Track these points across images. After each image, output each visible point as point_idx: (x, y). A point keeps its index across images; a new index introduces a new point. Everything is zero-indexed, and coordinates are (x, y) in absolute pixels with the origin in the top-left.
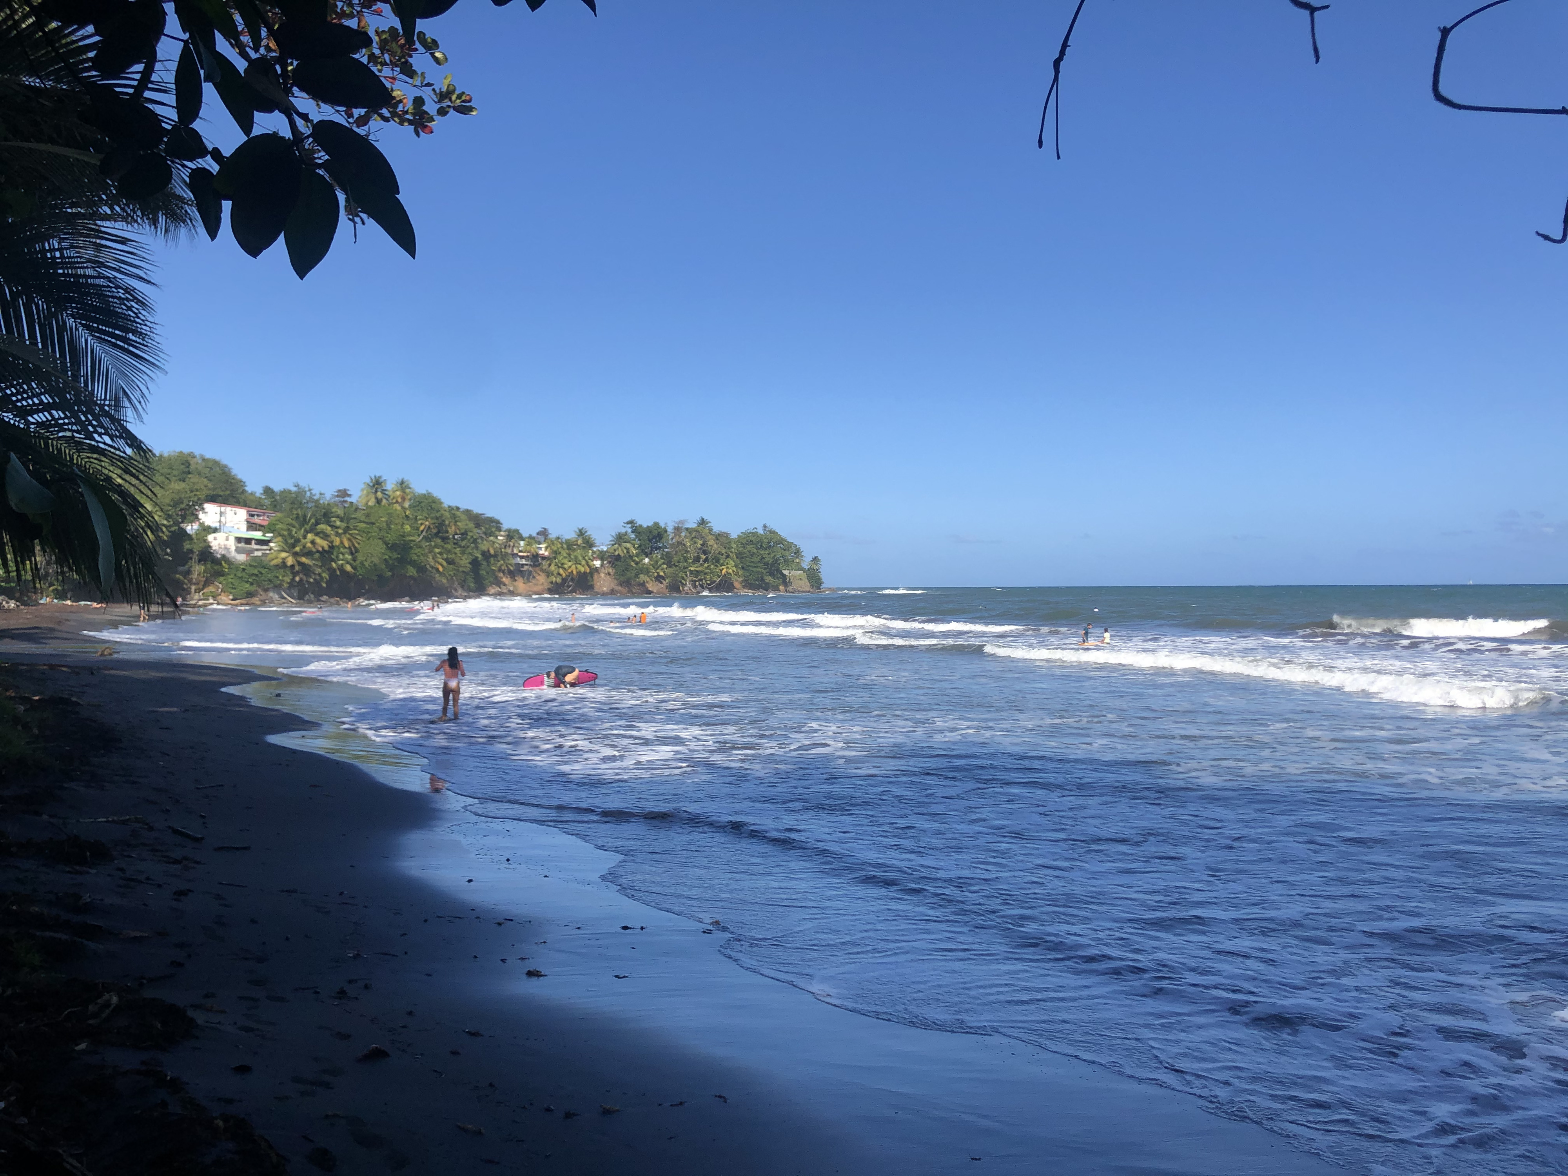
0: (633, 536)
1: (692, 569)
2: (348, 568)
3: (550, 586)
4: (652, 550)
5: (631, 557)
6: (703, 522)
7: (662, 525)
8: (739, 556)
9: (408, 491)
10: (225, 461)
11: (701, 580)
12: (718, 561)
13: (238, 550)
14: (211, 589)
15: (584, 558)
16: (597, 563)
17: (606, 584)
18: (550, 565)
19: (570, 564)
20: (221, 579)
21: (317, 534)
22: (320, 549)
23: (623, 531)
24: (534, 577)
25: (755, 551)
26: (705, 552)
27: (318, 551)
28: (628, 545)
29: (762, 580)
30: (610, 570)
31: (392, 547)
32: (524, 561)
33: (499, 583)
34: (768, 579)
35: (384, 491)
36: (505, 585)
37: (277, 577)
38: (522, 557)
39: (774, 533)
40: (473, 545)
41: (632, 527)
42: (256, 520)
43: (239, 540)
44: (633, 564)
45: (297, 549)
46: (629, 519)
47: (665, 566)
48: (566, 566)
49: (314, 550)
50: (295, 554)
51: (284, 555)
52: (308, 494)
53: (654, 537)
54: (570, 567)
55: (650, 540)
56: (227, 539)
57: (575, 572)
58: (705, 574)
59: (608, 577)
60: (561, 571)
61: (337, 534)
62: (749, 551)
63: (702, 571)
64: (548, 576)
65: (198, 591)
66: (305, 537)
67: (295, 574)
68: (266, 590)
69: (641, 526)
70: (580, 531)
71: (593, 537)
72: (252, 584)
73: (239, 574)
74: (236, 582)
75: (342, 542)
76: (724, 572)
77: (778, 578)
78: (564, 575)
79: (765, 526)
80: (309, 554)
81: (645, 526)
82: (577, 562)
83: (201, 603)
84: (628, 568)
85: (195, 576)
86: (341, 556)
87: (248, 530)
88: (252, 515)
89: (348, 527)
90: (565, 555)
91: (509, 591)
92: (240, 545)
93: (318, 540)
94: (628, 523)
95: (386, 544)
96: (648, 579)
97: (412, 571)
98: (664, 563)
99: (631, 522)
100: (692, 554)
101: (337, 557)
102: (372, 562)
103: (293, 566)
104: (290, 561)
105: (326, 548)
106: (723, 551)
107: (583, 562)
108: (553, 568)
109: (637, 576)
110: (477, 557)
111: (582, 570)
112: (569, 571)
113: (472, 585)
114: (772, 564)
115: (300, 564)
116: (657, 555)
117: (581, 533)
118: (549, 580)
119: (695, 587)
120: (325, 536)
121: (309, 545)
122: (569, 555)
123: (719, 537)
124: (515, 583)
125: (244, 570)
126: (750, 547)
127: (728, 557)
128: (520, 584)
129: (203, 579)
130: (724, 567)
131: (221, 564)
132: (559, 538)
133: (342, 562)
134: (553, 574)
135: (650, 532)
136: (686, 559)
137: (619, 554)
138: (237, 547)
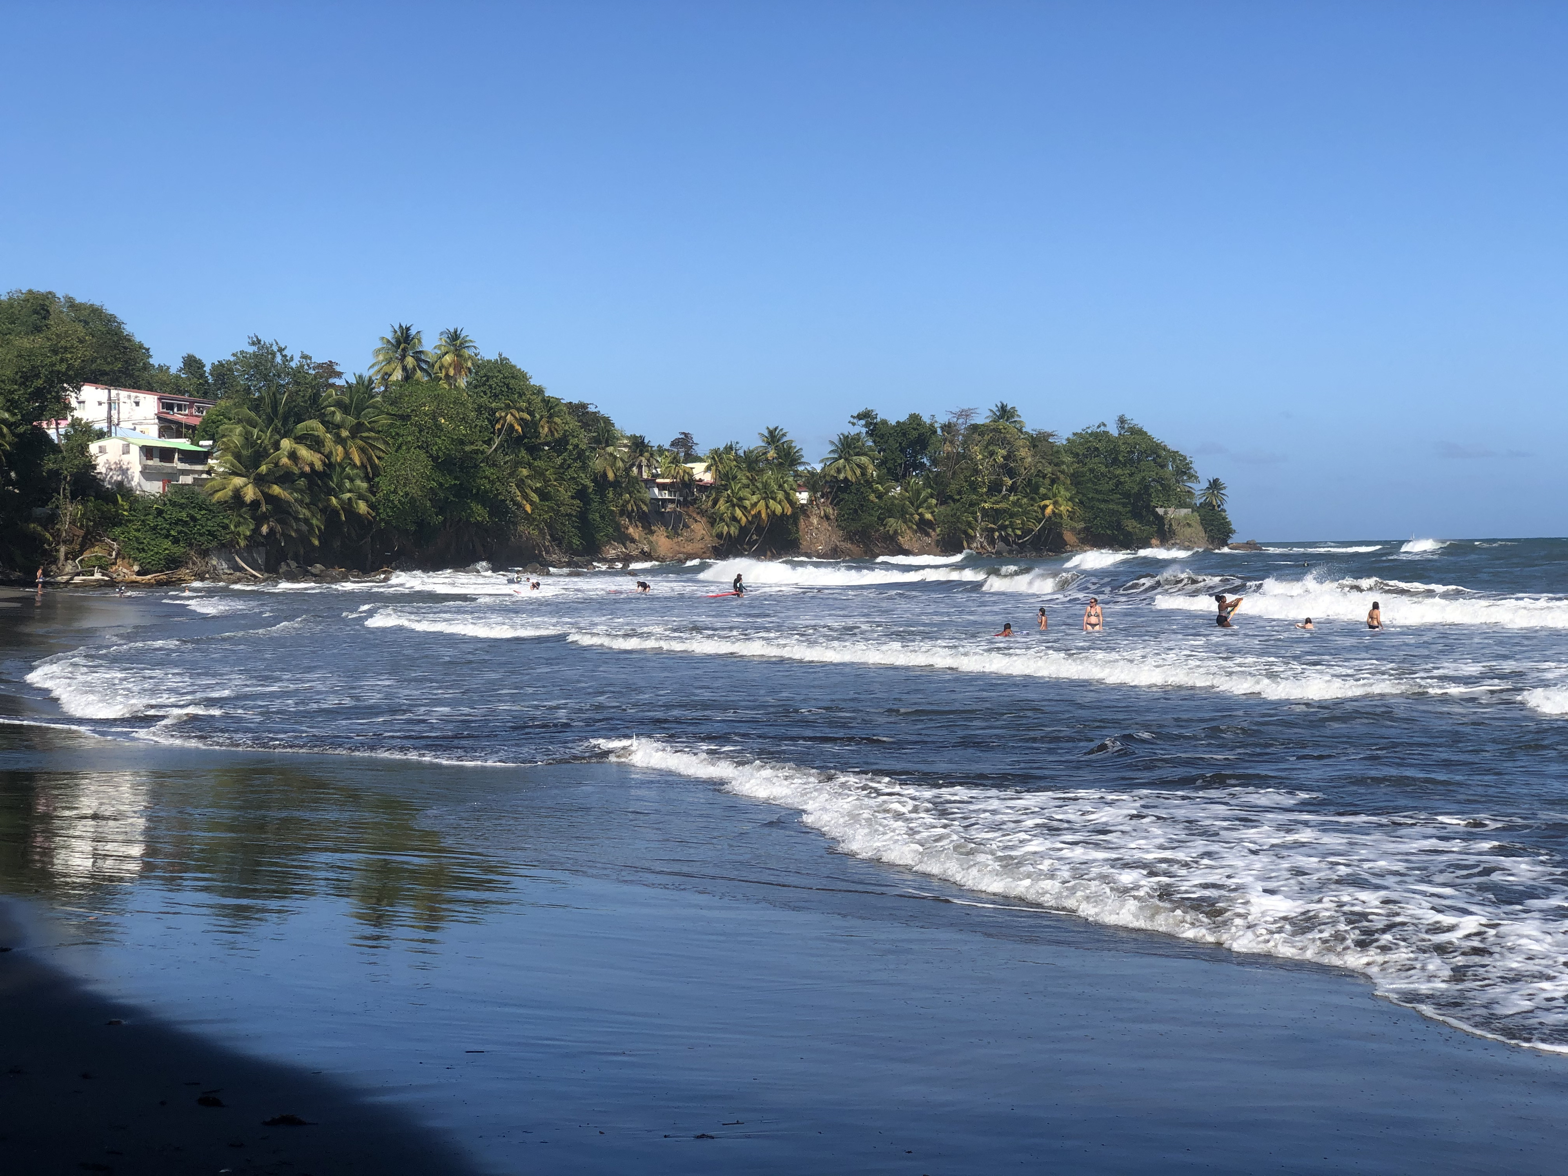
0: (870, 443)
1: (987, 506)
2: (362, 507)
3: (716, 542)
4: (906, 469)
5: (869, 483)
6: (1005, 413)
7: (926, 419)
8: (1076, 480)
9: (467, 352)
10: (110, 308)
11: (1003, 528)
12: (1035, 489)
13: (146, 473)
14: (98, 551)
15: (781, 487)
16: (803, 497)
17: (822, 536)
18: (715, 502)
19: (755, 498)
20: (117, 530)
21: (299, 440)
22: (307, 469)
23: (853, 431)
24: (686, 526)
25: (1103, 469)
26: (1011, 473)
27: (303, 474)
28: (864, 460)
29: (1119, 527)
30: (830, 510)
31: (443, 464)
32: (666, 495)
33: (624, 539)
34: (1131, 525)
35: (418, 356)
36: (633, 541)
37: (226, 527)
38: (662, 487)
39: (1140, 433)
40: (578, 464)
41: (866, 426)
42: (178, 416)
43: (148, 452)
44: (872, 497)
45: (263, 468)
46: (861, 409)
47: (934, 501)
48: (747, 503)
49: (296, 471)
50: (260, 481)
51: (238, 481)
52: (279, 359)
53: (912, 444)
54: (756, 504)
55: (903, 450)
56: (126, 451)
57: (764, 515)
58: (1012, 515)
59: (826, 524)
60: (738, 513)
61: (340, 440)
62: (1092, 470)
63: (1005, 511)
64: (712, 522)
65: (72, 556)
66: (277, 446)
67: (260, 520)
68: (205, 554)
69: (884, 422)
70: (771, 433)
71: (797, 445)
72: (176, 541)
73: (151, 521)
74: (146, 538)
75: (347, 454)
76: (1049, 511)
77: (1149, 523)
78: (744, 520)
79: (1122, 421)
80: (285, 478)
81: (893, 422)
82: (768, 495)
83: (78, 579)
84: (863, 505)
85: (65, 526)
86: (348, 484)
87: (161, 435)
88: (170, 407)
89: (360, 425)
90: (745, 481)
91: (643, 552)
92: (150, 463)
93: (304, 452)
94: (860, 417)
95: (435, 459)
96: (904, 527)
97: (480, 513)
98: (932, 496)
99: (866, 416)
100: (986, 478)
101: (340, 486)
102: (407, 494)
103: (255, 504)
104: (250, 493)
105: (318, 466)
106: (1049, 469)
107: (780, 495)
108: (722, 506)
109: (881, 520)
110: (585, 487)
111: (778, 510)
112: (754, 512)
113: (576, 541)
114: (1138, 496)
115: (271, 499)
116: (916, 480)
117: (773, 437)
118: (714, 532)
119: (992, 542)
120: (315, 444)
121: (285, 460)
122: (753, 480)
123: (1038, 442)
124: (653, 538)
125: (160, 512)
126: (1093, 463)
127: (1053, 482)
128: (662, 541)
129: (81, 533)
130: (1047, 502)
131: (115, 502)
132: (731, 448)
133: (348, 495)
134: (722, 519)
135: (904, 434)
136: (974, 486)
137: (846, 478)
138: (145, 467)
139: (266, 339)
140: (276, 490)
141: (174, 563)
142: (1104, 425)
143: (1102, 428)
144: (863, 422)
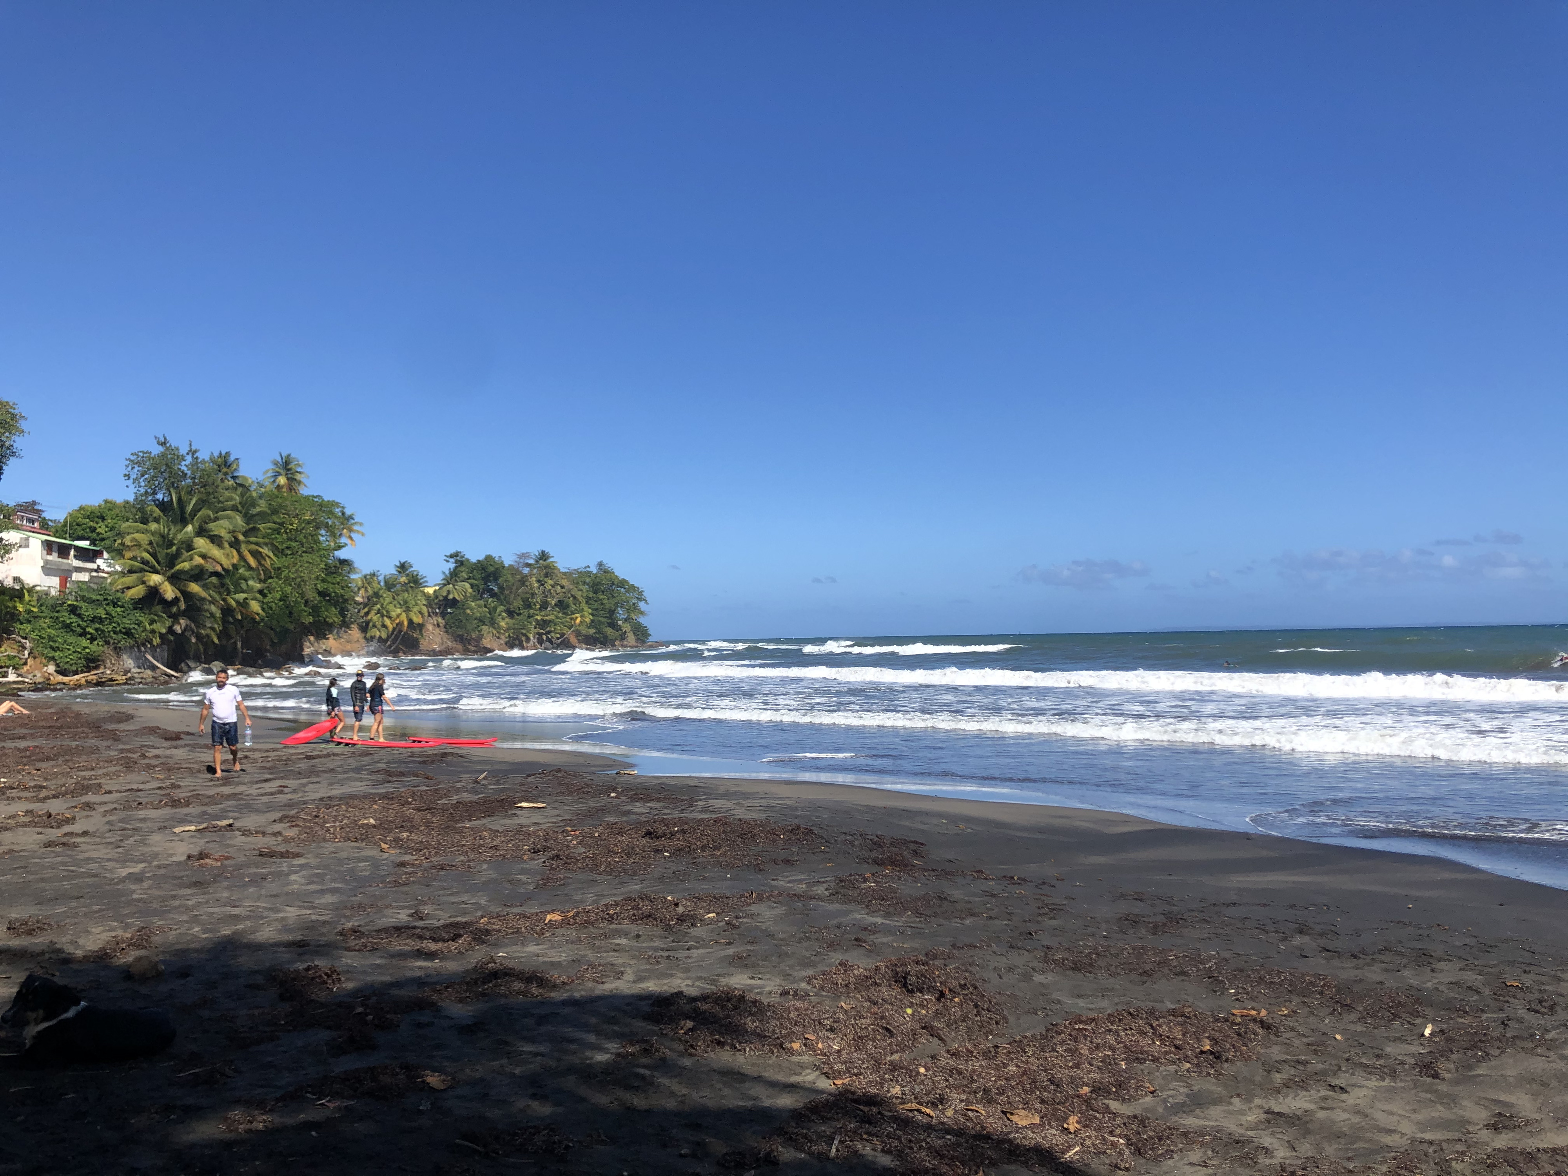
1: (539, 618)
2: (255, 606)
4: (482, 593)
5: (467, 601)
6: (544, 556)
7: (498, 559)
13: (48, 569)
14: (8, 649)
15: (414, 603)
17: (438, 640)
19: (397, 611)
20: (27, 627)
22: (219, 568)
23: (451, 566)
26: (552, 596)
27: (214, 573)
28: (465, 585)
30: (440, 620)
35: (236, 479)
41: (459, 562)
43: (49, 548)
44: (469, 612)
45: (184, 566)
46: (453, 551)
47: (505, 614)
48: (391, 614)
49: (209, 570)
50: (175, 579)
51: (155, 579)
53: (488, 575)
54: (398, 616)
55: (482, 579)
56: (24, 545)
57: (405, 623)
58: (555, 624)
59: (438, 630)
60: (387, 622)
61: (234, 543)
63: (550, 621)
66: (190, 544)
67: (175, 616)
68: (118, 650)
69: (468, 560)
70: (401, 565)
71: (422, 572)
72: (93, 639)
73: (65, 618)
74: (60, 636)
75: (242, 557)
76: (578, 621)
78: (391, 627)
79: (600, 564)
80: (198, 575)
81: (475, 561)
82: (406, 609)
84: (466, 616)
86: (243, 585)
89: (253, 530)
90: (389, 599)
92: (50, 558)
93: (216, 552)
94: (451, 556)
98: (504, 611)
99: (457, 556)
100: (538, 599)
101: (236, 586)
103: (172, 602)
104: (168, 591)
105: (227, 565)
107: (414, 609)
108: (371, 616)
109: (478, 627)
111: (414, 619)
112: (397, 621)
115: (187, 595)
116: (491, 600)
117: (403, 568)
118: (367, 636)
119: (541, 642)
121: (198, 559)
122: (394, 598)
130: (577, 615)
132: (374, 575)
133: (244, 595)
134: (374, 626)
135: (483, 569)
136: (528, 606)
137: (454, 598)
138: (47, 562)
139: (173, 442)
140: (194, 588)
142: (589, 567)
143: (588, 569)
144: (452, 560)
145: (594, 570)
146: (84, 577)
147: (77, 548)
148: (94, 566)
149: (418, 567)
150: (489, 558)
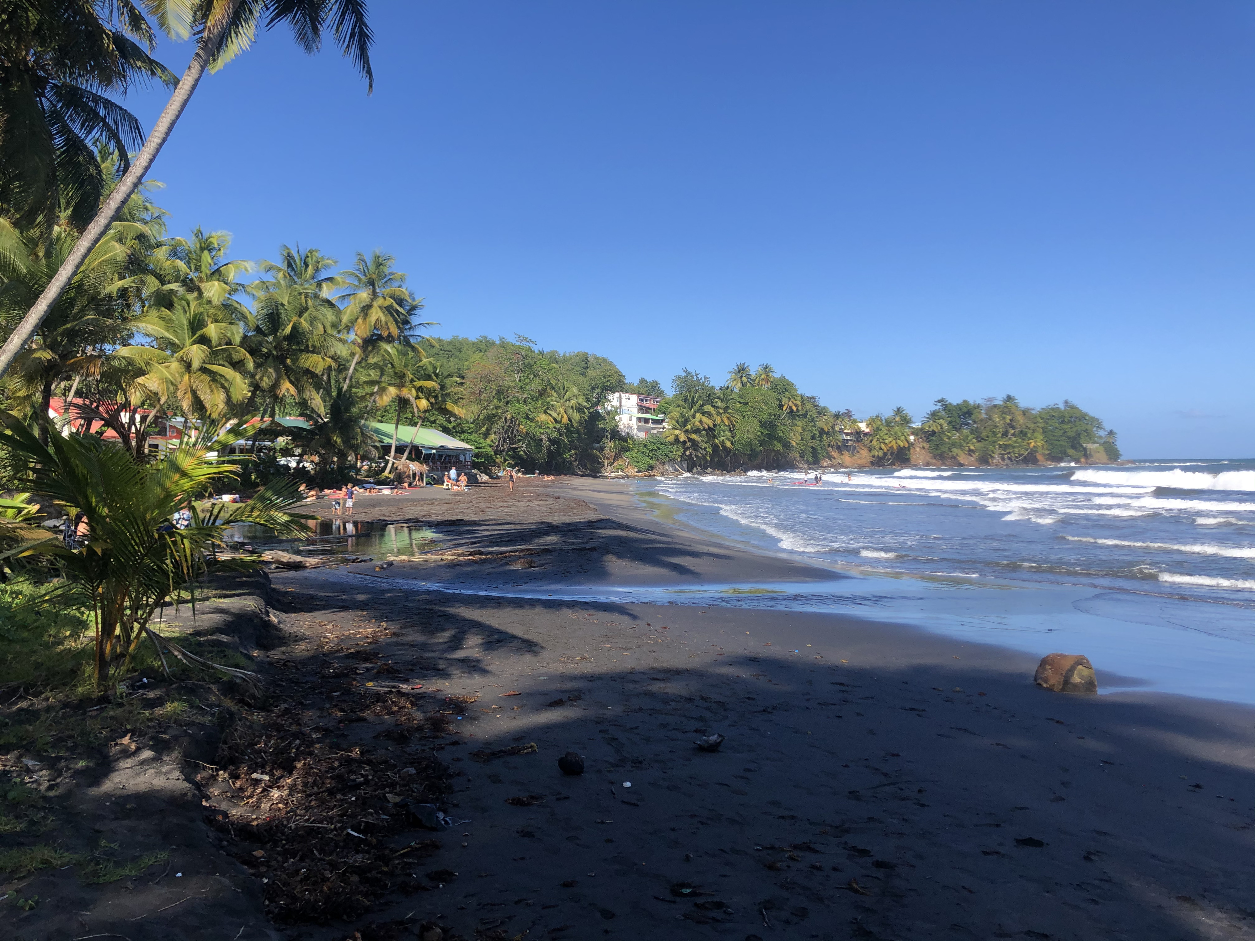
0: (944, 414)
1: (1001, 443)
2: (728, 444)
3: (872, 459)
4: (961, 426)
5: (944, 432)
6: (1009, 398)
7: (971, 403)
8: (1045, 430)
9: (771, 374)
11: (1009, 453)
12: (1025, 435)
13: (639, 429)
14: (619, 462)
15: (902, 434)
16: (912, 438)
17: (922, 457)
18: (871, 441)
19: (890, 439)
20: (628, 453)
21: (703, 414)
22: (706, 427)
23: (936, 408)
24: (858, 452)
25: (1057, 425)
26: (1013, 427)
27: (704, 429)
28: (942, 421)
29: (1065, 453)
30: (925, 445)
31: (763, 425)
32: (849, 438)
33: (830, 457)
34: (1071, 452)
35: (748, 376)
36: (834, 458)
37: (672, 452)
38: (847, 434)
39: (1076, 408)
40: (812, 424)
41: (942, 406)
42: (645, 404)
43: (639, 420)
44: (945, 439)
45: (688, 427)
46: (939, 398)
47: (975, 441)
48: (887, 441)
49: (702, 428)
50: (686, 432)
51: (676, 432)
52: (695, 378)
53: (964, 414)
54: (890, 442)
55: (959, 417)
56: (631, 420)
57: (895, 447)
58: (1014, 447)
59: (923, 451)
60: (883, 446)
61: (719, 414)
62: (1052, 426)
63: (1010, 445)
64: (870, 450)
65: (610, 464)
66: (694, 417)
67: (685, 450)
68: (663, 464)
69: (950, 404)
70: (898, 409)
71: (910, 414)
72: (652, 458)
73: (641, 449)
74: (640, 457)
75: (723, 421)
76: (1032, 445)
77: (1080, 451)
78: (885, 450)
79: (1066, 402)
80: (697, 431)
81: (955, 404)
82: (897, 438)
83: (613, 475)
84: (941, 443)
85: (607, 451)
86: (722, 433)
87: (638, 413)
88: (642, 400)
89: (727, 407)
90: (886, 432)
91: (839, 464)
92: (640, 424)
93: (705, 419)
94: (939, 401)
95: (760, 422)
96: (960, 453)
98: (974, 438)
99: (942, 401)
100: (1001, 429)
101: (719, 434)
102: (749, 438)
103: (684, 442)
104: (682, 438)
105: (711, 426)
106: (1032, 426)
107: (903, 438)
108: (875, 443)
109: (950, 449)
110: (815, 434)
111: (902, 445)
112: (890, 446)
113: (810, 459)
114: (1075, 438)
115: (690, 440)
116: (966, 431)
117: (899, 411)
118: (871, 454)
119: (1003, 459)
120: (709, 415)
121: (697, 423)
122: (889, 431)
123: (1025, 412)
124: (842, 457)
125: (645, 446)
126: (1052, 422)
127: (1034, 431)
128: (846, 458)
129: (613, 454)
130: (1031, 441)
131: (627, 441)
132: (878, 416)
133: (723, 438)
134: (875, 449)
135: (960, 409)
136: (994, 434)
137: (933, 430)
138: (638, 426)
139: (690, 371)
140: (693, 436)
141: (651, 468)
142: (1057, 404)
143: (1056, 406)
144: (940, 404)
145: (1062, 407)
146: (655, 432)
147: (652, 419)
148: (661, 426)
149: (909, 411)
150: (965, 402)
